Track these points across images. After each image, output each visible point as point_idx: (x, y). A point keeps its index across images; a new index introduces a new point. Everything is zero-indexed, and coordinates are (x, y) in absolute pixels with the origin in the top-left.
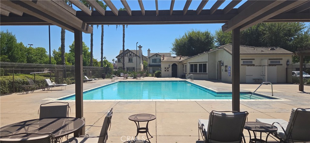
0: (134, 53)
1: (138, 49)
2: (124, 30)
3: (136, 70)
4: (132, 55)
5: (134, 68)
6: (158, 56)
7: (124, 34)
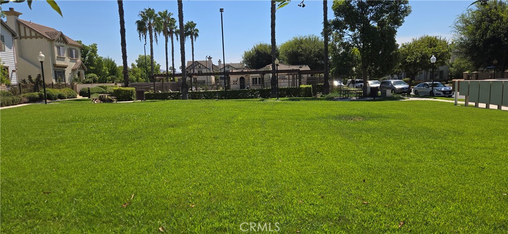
0: (203, 66)
1: (208, 60)
2: (192, 44)
3: (206, 84)
4: (202, 67)
5: (204, 81)
6: (230, 67)
7: (193, 48)
